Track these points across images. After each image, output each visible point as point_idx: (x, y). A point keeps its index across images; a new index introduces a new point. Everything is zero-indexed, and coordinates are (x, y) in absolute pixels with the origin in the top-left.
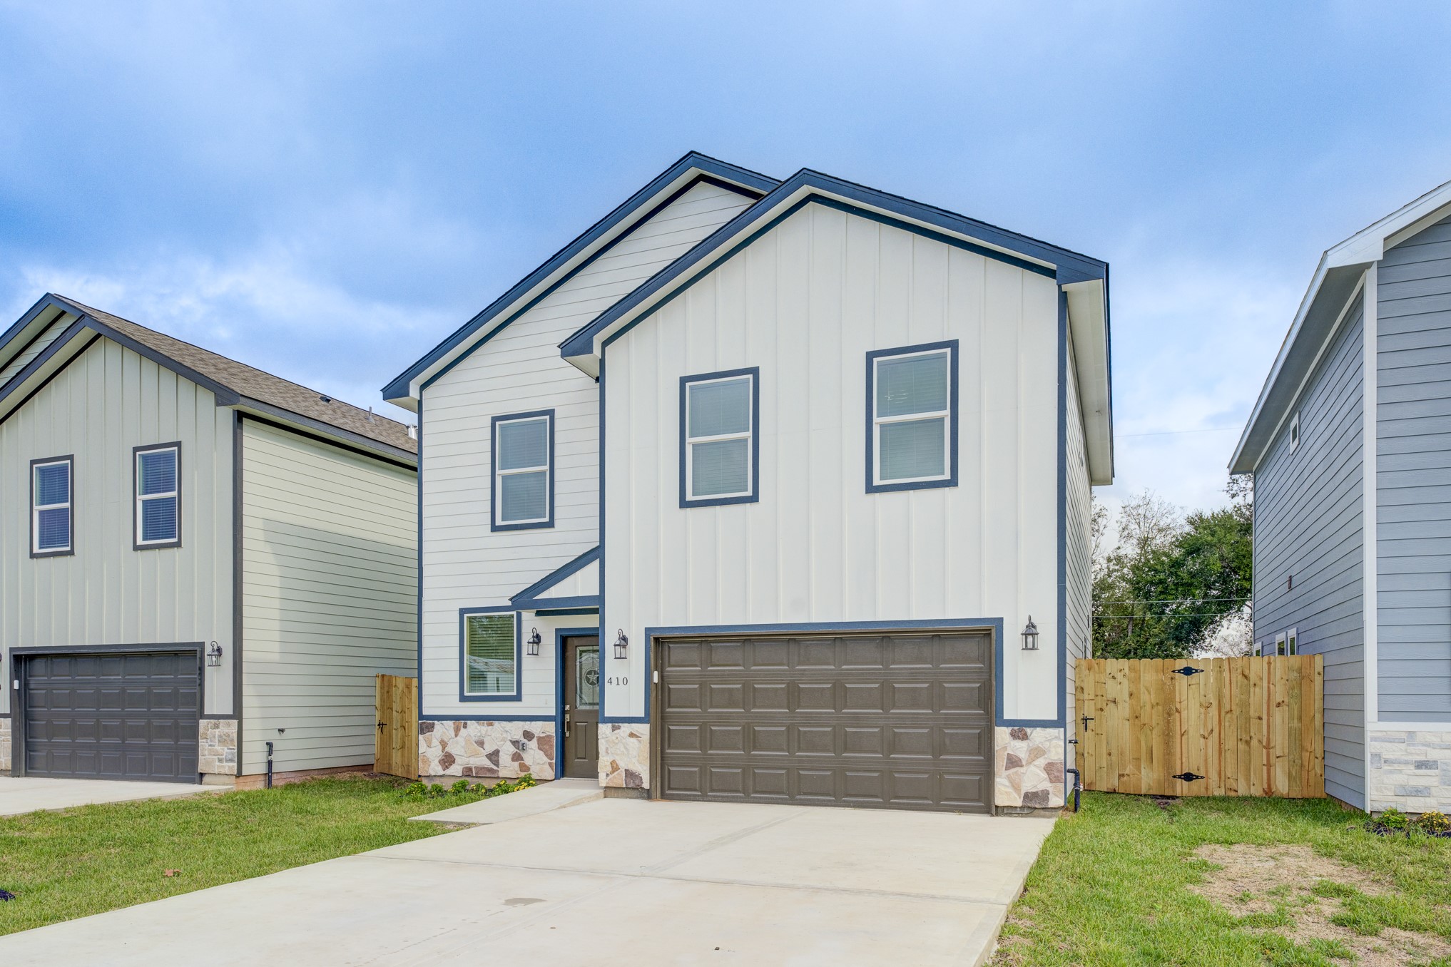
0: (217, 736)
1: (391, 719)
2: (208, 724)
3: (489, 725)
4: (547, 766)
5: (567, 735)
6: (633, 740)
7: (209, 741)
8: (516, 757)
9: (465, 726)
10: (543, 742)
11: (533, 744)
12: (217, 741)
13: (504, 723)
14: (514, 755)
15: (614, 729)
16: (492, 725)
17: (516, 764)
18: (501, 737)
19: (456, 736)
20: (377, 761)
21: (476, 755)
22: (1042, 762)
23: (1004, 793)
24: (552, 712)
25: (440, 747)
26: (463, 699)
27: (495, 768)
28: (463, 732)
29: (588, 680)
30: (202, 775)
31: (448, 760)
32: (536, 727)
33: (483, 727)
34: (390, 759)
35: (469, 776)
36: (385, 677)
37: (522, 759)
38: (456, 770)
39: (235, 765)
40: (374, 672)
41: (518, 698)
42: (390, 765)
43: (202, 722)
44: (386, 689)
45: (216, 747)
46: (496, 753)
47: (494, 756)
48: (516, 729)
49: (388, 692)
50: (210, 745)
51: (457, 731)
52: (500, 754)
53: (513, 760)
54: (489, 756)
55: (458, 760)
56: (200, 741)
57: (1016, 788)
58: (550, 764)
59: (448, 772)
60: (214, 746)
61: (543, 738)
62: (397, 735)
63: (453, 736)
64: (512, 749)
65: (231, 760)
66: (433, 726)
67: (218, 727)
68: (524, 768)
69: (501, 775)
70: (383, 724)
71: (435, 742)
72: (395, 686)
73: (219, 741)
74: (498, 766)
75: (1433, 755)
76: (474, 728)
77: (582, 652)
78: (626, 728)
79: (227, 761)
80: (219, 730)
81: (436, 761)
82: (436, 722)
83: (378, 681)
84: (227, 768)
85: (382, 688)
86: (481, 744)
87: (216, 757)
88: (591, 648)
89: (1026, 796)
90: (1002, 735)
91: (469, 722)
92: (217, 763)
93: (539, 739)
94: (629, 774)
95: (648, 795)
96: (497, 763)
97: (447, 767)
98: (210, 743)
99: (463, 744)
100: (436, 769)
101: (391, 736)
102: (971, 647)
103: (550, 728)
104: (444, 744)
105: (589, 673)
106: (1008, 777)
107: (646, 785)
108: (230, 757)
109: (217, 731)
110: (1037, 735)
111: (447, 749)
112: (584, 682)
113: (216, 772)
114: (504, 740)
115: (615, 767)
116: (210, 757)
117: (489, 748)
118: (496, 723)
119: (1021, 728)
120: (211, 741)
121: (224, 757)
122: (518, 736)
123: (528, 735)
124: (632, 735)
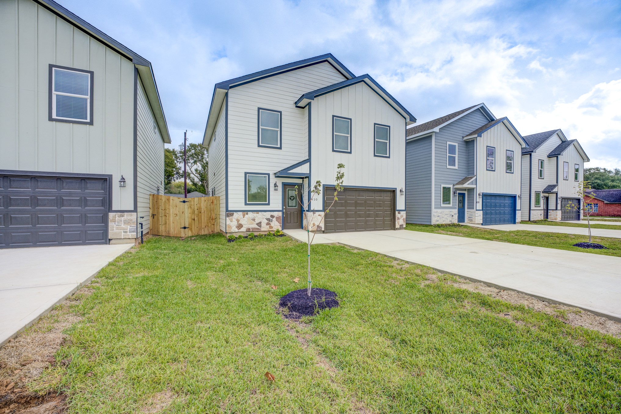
0: (123, 221)
1: (158, 213)
2: (116, 215)
3: (257, 213)
4: (279, 226)
5: (284, 216)
6: (319, 217)
7: (116, 223)
8: (268, 224)
9: (247, 214)
10: (278, 218)
11: (274, 219)
12: (123, 223)
13: (263, 213)
14: (267, 223)
15: (314, 213)
16: (258, 213)
17: (268, 226)
18: (262, 218)
19: (244, 217)
20: (151, 230)
21: (252, 224)
22: (402, 218)
23: (397, 226)
24: (281, 209)
25: (236, 222)
26: (246, 204)
27: (260, 228)
28: (246, 216)
29: (290, 199)
30: (110, 240)
31: (240, 226)
32: (275, 214)
33: (255, 214)
34: (158, 228)
35: (249, 231)
36: (155, 196)
37: (270, 224)
38: (243, 229)
39: (136, 233)
40: (149, 193)
41: (269, 204)
42: (158, 231)
43: (111, 215)
44: (155, 200)
45: (123, 226)
46: (260, 223)
47: (259, 224)
48: (268, 215)
49: (156, 202)
50: (117, 225)
51: (244, 216)
52: (262, 223)
53: (267, 225)
54: (257, 224)
55: (244, 226)
56: (109, 223)
57: (399, 224)
58: (280, 226)
59: (240, 230)
60: (121, 225)
61: (278, 217)
62: (162, 219)
63: (242, 217)
64: (267, 221)
65: (133, 232)
66: (233, 214)
67: (123, 216)
68: (271, 227)
69: (262, 230)
70: (154, 215)
71: (234, 220)
72: (161, 199)
73: (124, 223)
74: (261, 227)
75: (440, 215)
76: (251, 215)
77: (288, 190)
78: (317, 213)
79: (130, 232)
80: (124, 217)
81: (235, 227)
82: (234, 213)
83: (151, 197)
84: (130, 235)
85: (153, 200)
86: (254, 220)
87: (122, 231)
88: (291, 189)
89: (400, 225)
90: (397, 212)
91: (249, 213)
92: (123, 234)
93: (277, 218)
94: (318, 226)
95: (324, 232)
96: (260, 226)
97: (240, 229)
98: (117, 224)
99: (247, 220)
100: (234, 229)
101: (158, 219)
102: (389, 194)
103: (280, 214)
104: (238, 221)
105: (291, 197)
106: (398, 222)
107: (323, 229)
108: (133, 230)
109: (123, 218)
110: (402, 213)
111: (239, 222)
112: (289, 199)
113: (122, 238)
114: (263, 218)
115: (314, 225)
116: (117, 231)
117: (257, 221)
118: (260, 213)
119: (400, 211)
120: (118, 223)
121: (128, 230)
122: (269, 217)
123: (272, 216)
124: (319, 215)
